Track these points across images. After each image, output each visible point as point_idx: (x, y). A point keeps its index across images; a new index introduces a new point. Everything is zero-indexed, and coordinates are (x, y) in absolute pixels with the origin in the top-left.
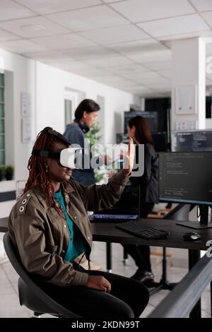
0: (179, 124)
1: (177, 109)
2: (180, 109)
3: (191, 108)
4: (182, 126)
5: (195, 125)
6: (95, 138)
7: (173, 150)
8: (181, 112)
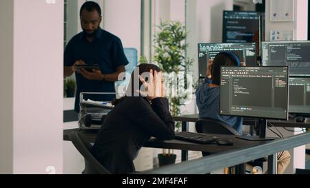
0: (274, 34)
1: (272, 15)
2: (275, 15)
3: (287, 15)
4: (276, 36)
5: (292, 35)
6: (179, 47)
7: (264, 64)
8: (275, 19)
